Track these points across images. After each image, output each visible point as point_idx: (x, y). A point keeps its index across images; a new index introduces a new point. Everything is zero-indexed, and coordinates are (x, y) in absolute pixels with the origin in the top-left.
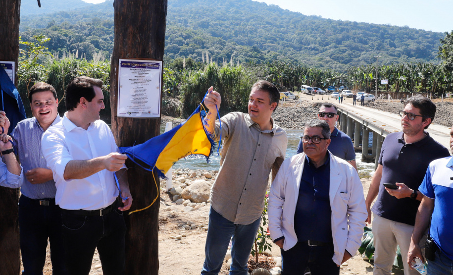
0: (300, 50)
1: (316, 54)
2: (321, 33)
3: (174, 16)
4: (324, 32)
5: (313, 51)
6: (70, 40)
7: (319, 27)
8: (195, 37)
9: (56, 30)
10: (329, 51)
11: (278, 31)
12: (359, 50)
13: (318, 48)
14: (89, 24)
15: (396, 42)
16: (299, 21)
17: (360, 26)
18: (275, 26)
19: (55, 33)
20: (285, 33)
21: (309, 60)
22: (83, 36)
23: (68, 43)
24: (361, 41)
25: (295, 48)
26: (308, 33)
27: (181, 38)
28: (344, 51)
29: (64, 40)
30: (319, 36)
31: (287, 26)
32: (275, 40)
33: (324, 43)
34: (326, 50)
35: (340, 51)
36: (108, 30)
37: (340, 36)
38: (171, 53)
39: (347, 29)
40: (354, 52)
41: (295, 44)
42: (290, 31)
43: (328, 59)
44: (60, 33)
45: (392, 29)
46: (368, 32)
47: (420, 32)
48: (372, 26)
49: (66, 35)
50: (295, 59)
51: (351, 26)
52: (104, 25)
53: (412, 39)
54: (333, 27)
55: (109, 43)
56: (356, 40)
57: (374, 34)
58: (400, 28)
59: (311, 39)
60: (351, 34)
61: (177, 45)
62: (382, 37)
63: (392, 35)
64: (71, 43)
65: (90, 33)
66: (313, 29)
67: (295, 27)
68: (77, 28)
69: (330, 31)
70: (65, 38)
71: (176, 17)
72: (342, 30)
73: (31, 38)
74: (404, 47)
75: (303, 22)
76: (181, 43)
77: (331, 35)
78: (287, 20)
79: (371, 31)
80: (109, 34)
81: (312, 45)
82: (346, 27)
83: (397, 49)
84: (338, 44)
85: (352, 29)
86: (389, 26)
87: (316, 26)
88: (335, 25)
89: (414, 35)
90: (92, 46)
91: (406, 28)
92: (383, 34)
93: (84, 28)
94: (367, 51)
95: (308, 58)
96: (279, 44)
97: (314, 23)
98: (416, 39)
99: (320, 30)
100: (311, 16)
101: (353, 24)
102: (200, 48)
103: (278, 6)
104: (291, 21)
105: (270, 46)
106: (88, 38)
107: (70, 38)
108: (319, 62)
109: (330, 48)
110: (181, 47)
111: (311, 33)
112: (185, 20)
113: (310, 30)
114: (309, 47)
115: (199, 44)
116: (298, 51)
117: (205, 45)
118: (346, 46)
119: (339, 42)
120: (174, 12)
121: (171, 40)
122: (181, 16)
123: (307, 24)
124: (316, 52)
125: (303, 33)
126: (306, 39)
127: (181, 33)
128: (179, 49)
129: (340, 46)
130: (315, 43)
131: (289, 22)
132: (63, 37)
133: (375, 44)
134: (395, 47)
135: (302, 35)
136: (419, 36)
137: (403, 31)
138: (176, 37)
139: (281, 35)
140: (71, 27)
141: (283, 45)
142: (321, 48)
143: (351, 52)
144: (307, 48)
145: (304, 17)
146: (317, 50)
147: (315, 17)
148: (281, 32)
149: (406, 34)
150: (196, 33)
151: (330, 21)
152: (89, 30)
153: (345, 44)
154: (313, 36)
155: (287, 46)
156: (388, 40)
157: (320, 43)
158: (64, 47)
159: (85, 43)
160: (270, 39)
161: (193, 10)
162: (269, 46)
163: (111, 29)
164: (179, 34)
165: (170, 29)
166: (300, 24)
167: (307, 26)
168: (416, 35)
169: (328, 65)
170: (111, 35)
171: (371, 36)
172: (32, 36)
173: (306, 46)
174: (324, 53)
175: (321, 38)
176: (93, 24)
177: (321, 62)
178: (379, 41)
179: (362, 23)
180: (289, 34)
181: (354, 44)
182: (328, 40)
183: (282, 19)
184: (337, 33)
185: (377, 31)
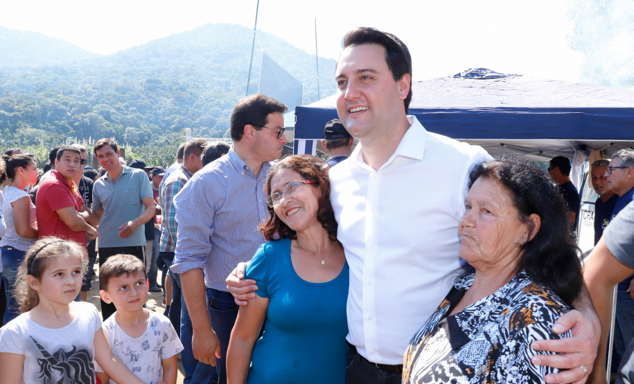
6: (71, 109)
9: (50, 96)
14: (96, 88)
19: (50, 100)
22: (88, 105)
23: (69, 114)
27: (217, 108)
29: (63, 110)
36: (122, 97)
38: (205, 126)
44: (56, 101)
49: (65, 104)
52: (117, 89)
55: (124, 114)
61: (212, 117)
64: (73, 115)
65: (97, 100)
68: (79, 93)
70: (64, 107)
73: (16, 107)
76: (217, 114)
80: (123, 101)
90: (101, 117)
93: (88, 94)
106: (95, 107)
107: (71, 107)
112: (226, 81)
120: (214, 70)
121: (206, 110)
122: (221, 76)
127: (218, 102)
128: (215, 122)
132: (61, 107)
138: (212, 106)
140: (71, 92)
152: (96, 96)
158: (63, 120)
159: (92, 114)
161: (238, 68)
163: (127, 95)
164: (216, 102)
165: (205, 96)
170: (125, 104)
172: (17, 105)
176: (102, 88)
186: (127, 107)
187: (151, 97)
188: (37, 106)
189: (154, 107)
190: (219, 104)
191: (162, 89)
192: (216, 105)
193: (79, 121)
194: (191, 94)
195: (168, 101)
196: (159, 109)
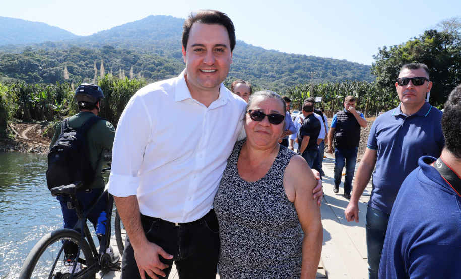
0: (260, 77)
1: (273, 81)
2: (278, 64)
3: (152, 47)
5: (271, 78)
7: (276, 59)
8: (166, 65)
9: (27, 55)
10: (284, 78)
11: (242, 62)
12: (308, 78)
15: (337, 72)
16: (260, 53)
17: (309, 58)
18: (240, 57)
19: (27, 58)
20: (248, 63)
21: (267, 86)
22: (55, 61)
23: (41, 68)
25: (255, 76)
26: (267, 63)
27: (153, 66)
28: (296, 79)
29: (36, 65)
30: (276, 66)
31: (250, 58)
32: (239, 69)
33: (280, 71)
34: (282, 77)
35: (293, 78)
36: (84, 57)
37: (293, 66)
39: (299, 61)
40: (304, 79)
41: (256, 72)
42: (252, 62)
43: (283, 85)
44: (32, 59)
45: (334, 62)
46: (315, 63)
47: (355, 65)
48: (318, 59)
49: (39, 61)
50: (255, 84)
52: (81, 52)
53: (349, 70)
54: (288, 59)
55: (84, 69)
56: (306, 69)
57: (320, 65)
58: (340, 61)
59: (270, 68)
60: (302, 64)
61: (149, 72)
62: (326, 68)
63: (334, 66)
64: (43, 68)
65: (65, 59)
66: (271, 60)
67: (257, 58)
68: (53, 54)
69: (285, 62)
70: (37, 63)
71: (153, 49)
72: (295, 61)
74: (343, 76)
75: (263, 54)
76: (152, 70)
77: (285, 65)
78: (251, 53)
79: (318, 63)
80: (84, 61)
81: (270, 74)
82: (298, 59)
83: (338, 78)
85: (303, 61)
86: (331, 59)
87: (274, 58)
88: (289, 57)
89: (350, 67)
91: (345, 61)
92: (327, 66)
93: (59, 55)
94: (315, 79)
95: (266, 84)
96: (242, 72)
97: (272, 55)
98: (352, 70)
99: (276, 61)
100: (271, 50)
102: (170, 74)
103: (243, 41)
104: (254, 53)
105: (235, 74)
106: (62, 64)
107: (43, 63)
108: (275, 88)
109: (285, 76)
110: (152, 73)
111: (270, 63)
112: (161, 51)
113: (269, 61)
114: (267, 75)
115: (170, 71)
116: (258, 78)
117: (175, 71)
118: (298, 75)
119: (292, 71)
120: (153, 44)
121: (144, 67)
122: (158, 47)
123: (267, 56)
124: (273, 79)
125: (262, 64)
126: (265, 68)
127: (154, 61)
128: (151, 75)
129: (292, 74)
130: (273, 72)
131: (251, 55)
132: (35, 62)
133: (321, 73)
134: (336, 76)
135: (261, 66)
136: (354, 68)
137: (342, 63)
138: (149, 64)
139: (244, 65)
140: (47, 54)
141: (246, 73)
142: (277, 76)
143: (301, 79)
144: (265, 76)
145: (264, 51)
146: (274, 77)
147: (273, 51)
148: (245, 62)
149: (345, 66)
150: (167, 61)
151: (285, 54)
152: (64, 57)
153: (297, 73)
154: (271, 66)
155: (249, 74)
156: (331, 70)
158: (35, 72)
159: (57, 68)
160: (235, 68)
161: (170, 42)
162: (233, 74)
163: (88, 56)
164: (152, 61)
166: (261, 56)
167: (266, 58)
168: (352, 67)
169: (282, 90)
170: (86, 62)
171: (318, 67)
173: (265, 74)
174: (280, 80)
175: (277, 68)
176: (70, 51)
177: (277, 87)
178: (324, 71)
179: (311, 56)
180: (251, 64)
181: (304, 73)
182: (283, 69)
183: (246, 52)
184: (291, 64)
185: (322, 63)
186: (87, 65)
187: (105, 58)
188: (16, 62)
189: (107, 64)
190: (154, 63)
191: (114, 52)
192: (152, 64)
193: (48, 73)
194: (134, 56)
195: (118, 61)
196: (111, 66)
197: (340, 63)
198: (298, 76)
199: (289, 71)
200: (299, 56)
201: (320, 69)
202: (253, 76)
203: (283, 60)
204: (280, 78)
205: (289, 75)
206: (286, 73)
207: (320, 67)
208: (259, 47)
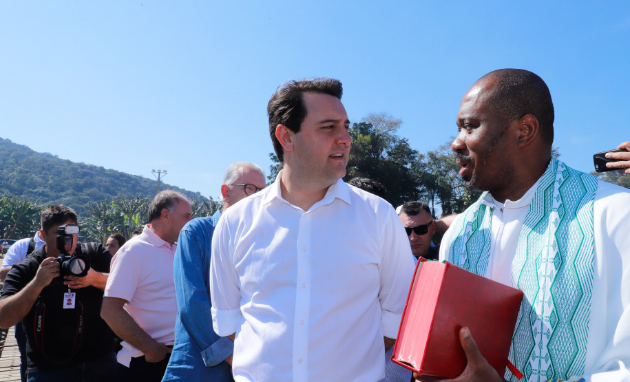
0: (21, 192)
1: (45, 201)
2: (55, 175)
4: (59, 173)
5: (41, 196)
10: (64, 199)
13: (49, 193)
16: (24, 156)
17: (108, 173)
24: (107, 190)
25: (12, 190)
28: (85, 201)
30: (52, 178)
31: (5, 160)
33: (58, 187)
34: (61, 197)
35: (80, 200)
37: (81, 182)
39: (91, 174)
41: (13, 184)
42: (7, 167)
45: (145, 181)
46: (117, 181)
48: (122, 175)
51: (97, 171)
54: (73, 169)
56: (102, 188)
57: (125, 184)
58: (154, 182)
59: (40, 180)
60: (96, 179)
62: (133, 189)
63: (144, 188)
66: (43, 169)
67: (17, 162)
69: (68, 174)
72: (85, 175)
75: (30, 157)
77: (68, 179)
78: (6, 152)
81: (41, 189)
82: (89, 171)
84: (78, 191)
85: (97, 175)
86: (141, 178)
87: (49, 165)
88: (76, 166)
91: (160, 182)
92: (134, 186)
97: (47, 161)
99: (53, 170)
100: (44, 154)
101: (98, 170)
104: (12, 155)
109: (67, 195)
111: (40, 173)
113: (40, 169)
114: (35, 191)
116: (17, 194)
118: (88, 195)
119: (79, 188)
123: (36, 161)
124: (46, 198)
125: (27, 172)
126: (32, 179)
129: (80, 193)
130: (45, 187)
131: (8, 155)
135: (25, 174)
142: (53, 194)
144: (32, 192)
145: (32, 153)
146: (47, 196)
147: (49, 156)
151: (69, 162)
153: (87, 192)
154: (43, 177)
156: (141, 193)
157: (52, 188)
166: (25, 160)
167: (35, 163)
171: (121, 186)
173: (30, 190)
174: (57, 201)
175: (54, 181)
179: (110, 170)
180: (5, 171)
182: (64, 184)
184: (77, 177)
185: (128, 182)
197: (153, 185)
198: (88, 197)
199: (73, 188)
200: (92, 168)
201: (124, 189)
202: (6, 191)
203: (65, 170)
204: (57, 198)
205: (74, 195)
206: (68, 192)
207: (124, 186)
208: (23, 146)
